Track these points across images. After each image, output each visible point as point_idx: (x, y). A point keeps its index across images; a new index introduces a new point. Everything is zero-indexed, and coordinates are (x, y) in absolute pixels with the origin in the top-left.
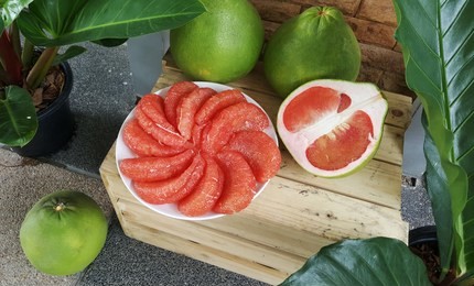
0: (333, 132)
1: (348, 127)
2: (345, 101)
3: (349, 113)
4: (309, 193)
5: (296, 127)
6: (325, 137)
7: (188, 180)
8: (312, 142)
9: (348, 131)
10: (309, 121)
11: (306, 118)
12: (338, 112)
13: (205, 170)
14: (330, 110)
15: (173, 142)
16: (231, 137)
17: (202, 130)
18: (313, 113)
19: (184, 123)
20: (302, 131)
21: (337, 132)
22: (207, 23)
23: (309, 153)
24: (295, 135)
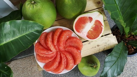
0: (91, 28)
1: (95, 26)
2: (91, 19)
3: (93, 22)
4: (91, 43)
5: (80, 31)
6: (90, 30)
7: (65, 63)
8: (87, 33)
9: (95, 27)
10: (83, 28)
11: (82, 27)
12: (90, 22)
13: (66, 57)
14: (87, 23)
15: (53, 55)
16: (66, 42)
17: (58, 47)
18: (83, 25)
19: (52, 48)
20: (83, 31)
21: (92, 28)
22: (39, 18)
23: (87, 36)
24: (82, 33)
